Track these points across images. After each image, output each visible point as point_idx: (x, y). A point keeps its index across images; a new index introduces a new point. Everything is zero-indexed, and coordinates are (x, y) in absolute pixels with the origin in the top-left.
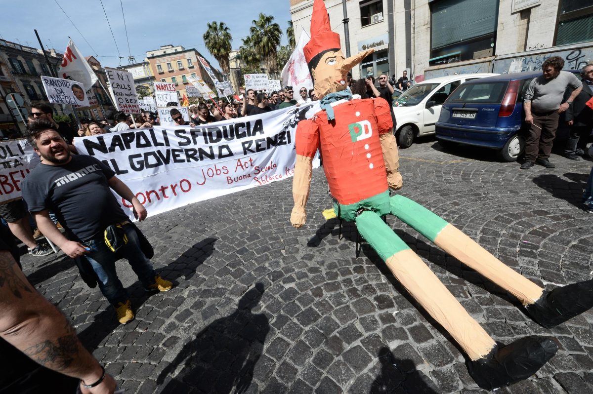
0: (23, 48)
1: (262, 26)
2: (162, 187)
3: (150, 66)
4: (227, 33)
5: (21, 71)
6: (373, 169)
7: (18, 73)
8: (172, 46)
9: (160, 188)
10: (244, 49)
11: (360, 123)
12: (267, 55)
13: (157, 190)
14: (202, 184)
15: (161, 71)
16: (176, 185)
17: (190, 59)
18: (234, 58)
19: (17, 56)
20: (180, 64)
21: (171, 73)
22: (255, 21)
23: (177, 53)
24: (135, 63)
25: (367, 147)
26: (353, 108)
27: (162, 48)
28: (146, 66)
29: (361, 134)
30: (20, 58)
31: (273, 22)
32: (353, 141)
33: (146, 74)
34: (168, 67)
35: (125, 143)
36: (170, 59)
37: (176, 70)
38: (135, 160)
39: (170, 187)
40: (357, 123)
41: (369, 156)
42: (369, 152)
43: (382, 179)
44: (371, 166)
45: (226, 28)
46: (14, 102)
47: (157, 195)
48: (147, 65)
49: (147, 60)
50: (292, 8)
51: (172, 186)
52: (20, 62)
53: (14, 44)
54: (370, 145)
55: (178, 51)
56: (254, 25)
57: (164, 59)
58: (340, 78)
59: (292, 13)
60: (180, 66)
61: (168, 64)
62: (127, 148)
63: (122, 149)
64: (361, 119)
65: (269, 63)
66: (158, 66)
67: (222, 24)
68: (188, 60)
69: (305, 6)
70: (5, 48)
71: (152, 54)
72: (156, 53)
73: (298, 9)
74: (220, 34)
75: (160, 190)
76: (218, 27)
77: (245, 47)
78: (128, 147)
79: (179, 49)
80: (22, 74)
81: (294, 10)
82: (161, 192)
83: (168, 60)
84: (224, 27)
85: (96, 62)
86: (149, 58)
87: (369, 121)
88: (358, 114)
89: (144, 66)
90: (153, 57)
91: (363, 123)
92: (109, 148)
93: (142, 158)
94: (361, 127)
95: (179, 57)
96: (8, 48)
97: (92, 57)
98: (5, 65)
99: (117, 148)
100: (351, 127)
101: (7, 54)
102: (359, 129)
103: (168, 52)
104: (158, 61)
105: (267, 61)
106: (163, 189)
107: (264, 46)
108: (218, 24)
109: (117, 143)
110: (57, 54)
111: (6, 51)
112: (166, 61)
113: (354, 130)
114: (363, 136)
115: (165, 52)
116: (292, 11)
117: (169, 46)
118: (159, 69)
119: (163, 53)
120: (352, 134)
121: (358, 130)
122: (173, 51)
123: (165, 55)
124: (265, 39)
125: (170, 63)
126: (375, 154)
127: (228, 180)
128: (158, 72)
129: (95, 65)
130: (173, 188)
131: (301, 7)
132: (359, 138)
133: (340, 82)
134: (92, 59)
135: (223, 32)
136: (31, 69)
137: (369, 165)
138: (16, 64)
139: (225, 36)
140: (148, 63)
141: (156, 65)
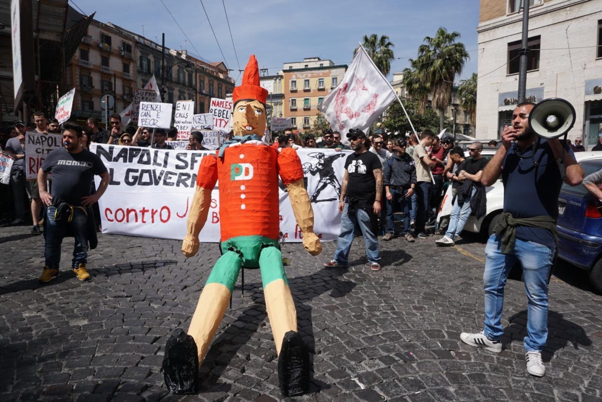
0: (158, 47)
1: (438, 45)
2: (144, 208)
3: (283, 80)
4: (389, 50)
5: (146, 70)
6: (244, 210)
7: (143, 72)
8: (319, 59)
9: (142, 209)
10: (409, 73)
11: (242, 164)
12: (437, 84)
13: (138, 211)
14: (181, 217)
15: (294, 89)
16: (156, 211)
17: (336, 78)
18: (400, 83)
19: (148, 55)
20: (321, 82)
21: (307, 93)
22: (428, 38)
23: (322, 68)
24: (266, 75)
25: (243, 188)
26: (239, 151)
27: (305, 61)
28: (278, 80)
29: (239, 175)
30: (151, 57)
31: (457, 41)
32: (232, 180)
33: (274, 91)
34: (305, 84)
35: (129, 157)
36: (310, 75)
37: (314, 90)
38: (131, 174)
39: (150, 211)
40: (239, 164)
41: (243, 196)
42: (244, 193)
43: (251, 222)
44: (243, 207)
45: (389, 44)
46: (106, 104)
47: (136, 215)
48: (280, 80)
49: (281, 73)
50: (481, 25)
51: (153, 210)
52: (149, 61)
53: (151, 42)
54: (247, 187)
55: (324, 66)
56: (426, 43)
57: (302, 75)
58: (246, 124)
59: (479, 32)
60: (306, 87)
61: (306, 81)
62: (129, 162)
63: (125, 161)
64: (244, 161)
65: (437, 96)
66: (293, 82)
67: (383, 38)
68: (333, 79)
69: (503, 23)
70: (141, 46)
71: (290, 67)
72: (295, 66)
73: (491, 26)
74: (378, 50)
75: (140, 211)
76: (378, 42)
77: (413, 70)
78: (131, 161)
79: (326, 64)
80: (146, 73)
81: (483, 28)
82: (141, 213)
83: (307, 76)
84: (387, 41)
85: (225, 70)
86: (285, 71)
87: (253, 165)
88: (242, 156)
89: (276, 80)
90: (291, 70)
91: (244, 166)
92: (114, 158)
93: (138, 174)
94: (242, 169)
95: (323, 73)
96: (145, 45)
97: (223, 63)
98: (135, 62)
99: (121, 159)
100: (233, 166)
101: (140, 51)
102: (240, 170)
103: (311, 65)
104: (294, 76)
105: (435, 93)
106: (144, 211)
107: (434, 72)
108: (379, 38)
109: (123, 155)
110: (188, 57)
111: (142, 48)
112: (304, 76)
113: (234, 170)
114: (242, 177)
115: (306, 66)
116: (481, 29)
117: (315, 58)
118: (292, 85)
119: (304, 67)
120: (233, 173)
121: (238, 171)
122: (318, 65)
123: (306, 69)
124: (438, 63)
125: (308, 80)
126: (250, 196)
127: (213, 217)
128: (290, 89)
129: (222, 73)
130: (153, 213)
131: (496, 25)
132: (237, 178)
133: (245, 127)
134: (222, 65)
135: (383, 48)
136: (157, 70)
137: (240, 205)
138: (145, 63)
139: (384, 54)
140: (282, 77)
141: (290, 81)
